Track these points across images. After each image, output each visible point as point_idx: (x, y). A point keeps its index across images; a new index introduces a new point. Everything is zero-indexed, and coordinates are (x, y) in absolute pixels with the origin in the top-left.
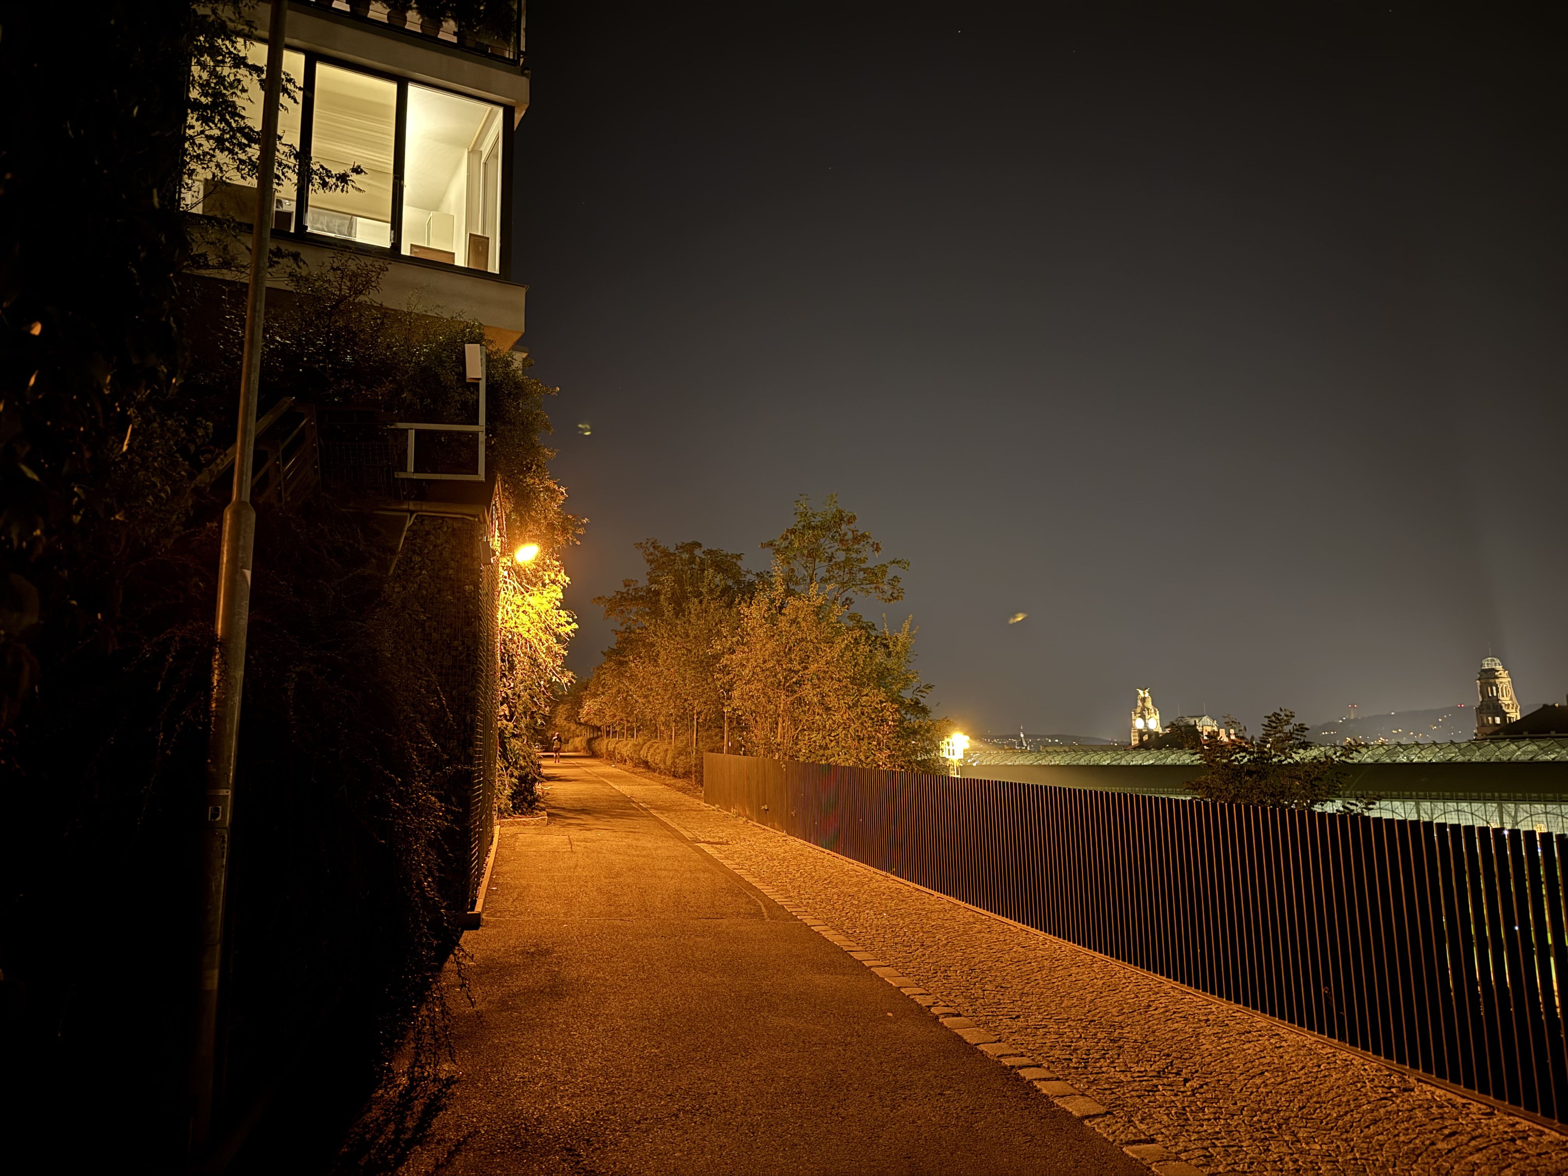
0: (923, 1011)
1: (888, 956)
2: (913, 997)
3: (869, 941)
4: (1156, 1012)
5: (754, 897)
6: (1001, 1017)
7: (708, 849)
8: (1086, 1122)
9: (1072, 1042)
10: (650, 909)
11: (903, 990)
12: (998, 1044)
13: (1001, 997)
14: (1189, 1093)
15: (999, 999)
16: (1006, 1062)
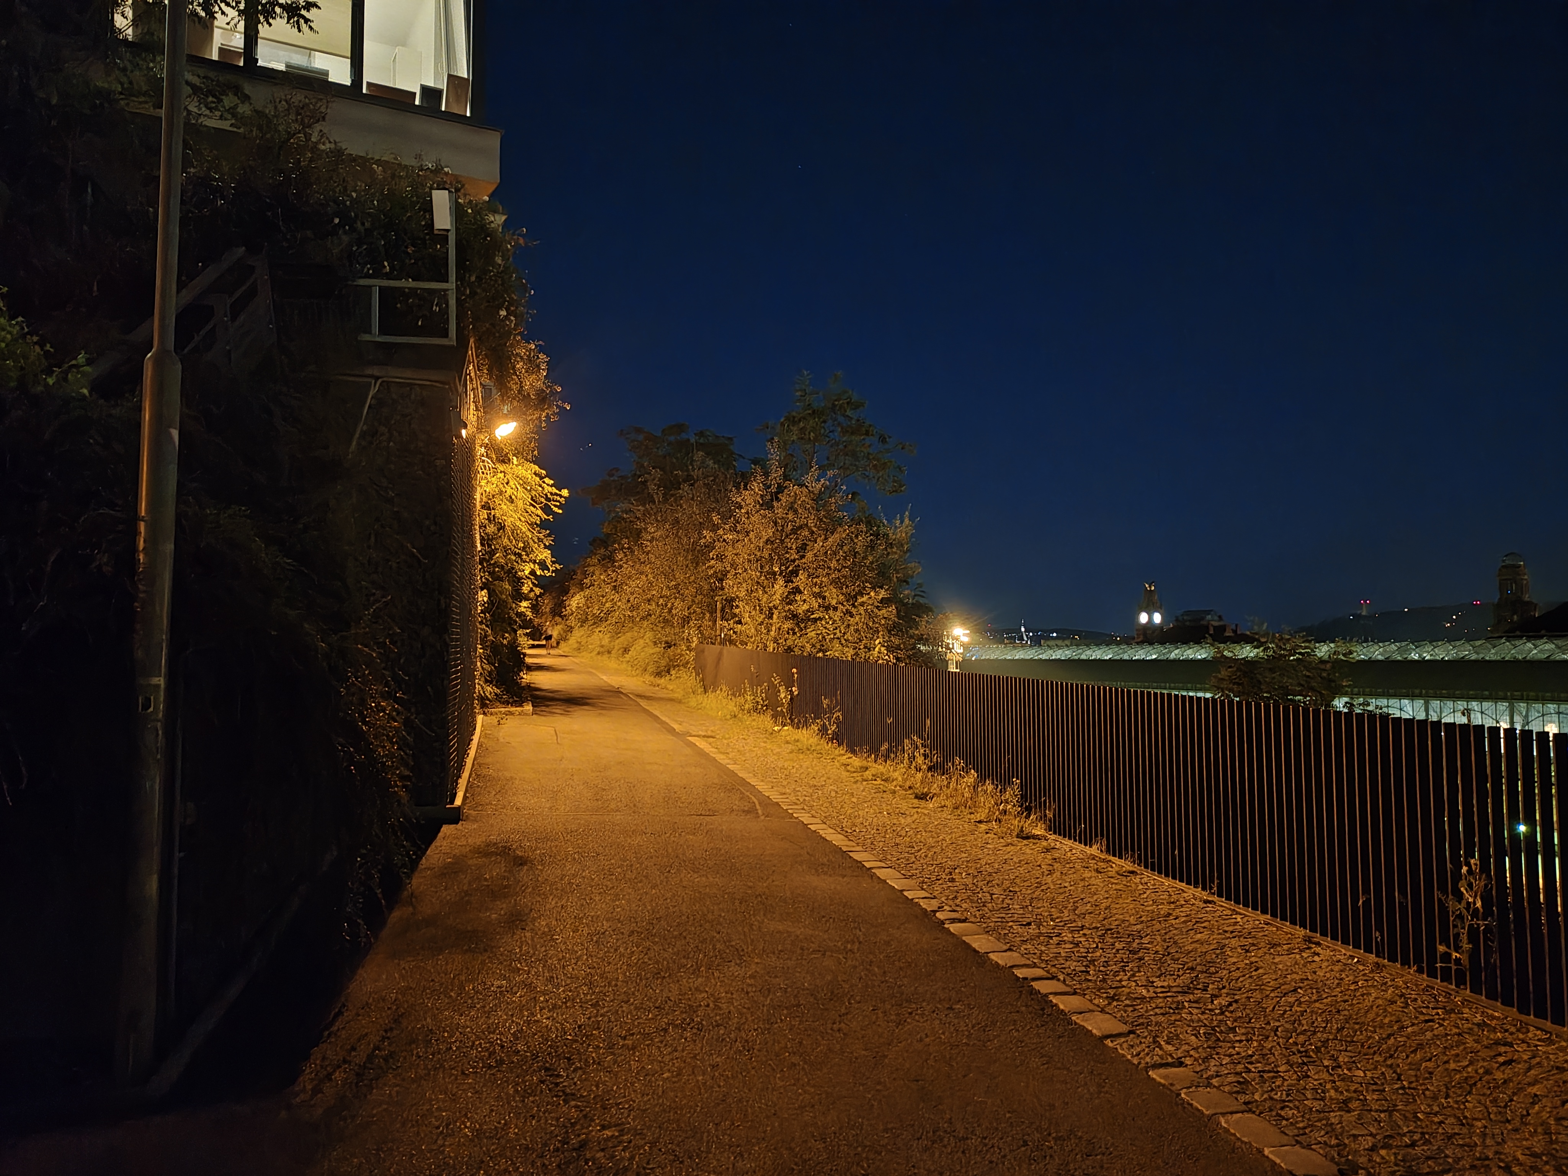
0: (928, 916)
1: (889, 857)
2: (917, 900)
3: (869, 841)
4: (1177, 921)
5: (748, 794)
6: (1011, 924)
7: (701, 744)
8: (1108, 1042)
9: (1088, 952)
10: (640, 805)
11: (906, 893)
12: (1009, 953)
13: (1010, 902)
14: (1217, 1011)
15: (1009, 905)
16: (1020, 973)
